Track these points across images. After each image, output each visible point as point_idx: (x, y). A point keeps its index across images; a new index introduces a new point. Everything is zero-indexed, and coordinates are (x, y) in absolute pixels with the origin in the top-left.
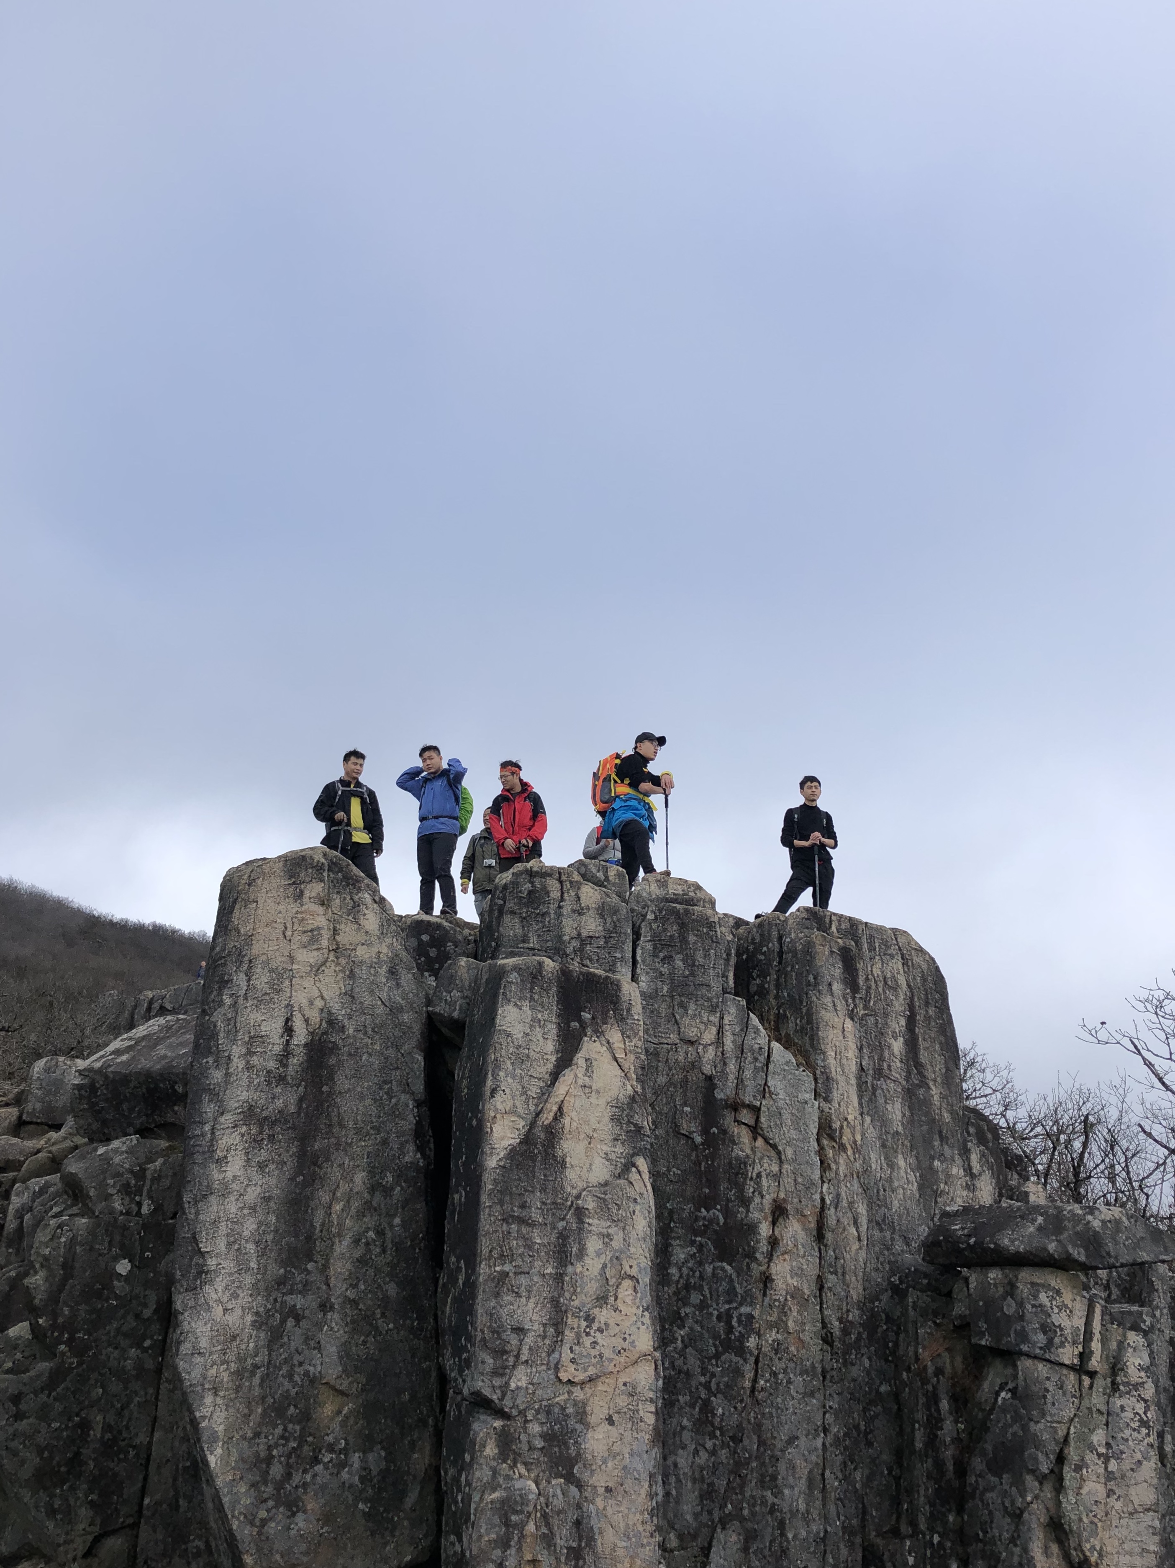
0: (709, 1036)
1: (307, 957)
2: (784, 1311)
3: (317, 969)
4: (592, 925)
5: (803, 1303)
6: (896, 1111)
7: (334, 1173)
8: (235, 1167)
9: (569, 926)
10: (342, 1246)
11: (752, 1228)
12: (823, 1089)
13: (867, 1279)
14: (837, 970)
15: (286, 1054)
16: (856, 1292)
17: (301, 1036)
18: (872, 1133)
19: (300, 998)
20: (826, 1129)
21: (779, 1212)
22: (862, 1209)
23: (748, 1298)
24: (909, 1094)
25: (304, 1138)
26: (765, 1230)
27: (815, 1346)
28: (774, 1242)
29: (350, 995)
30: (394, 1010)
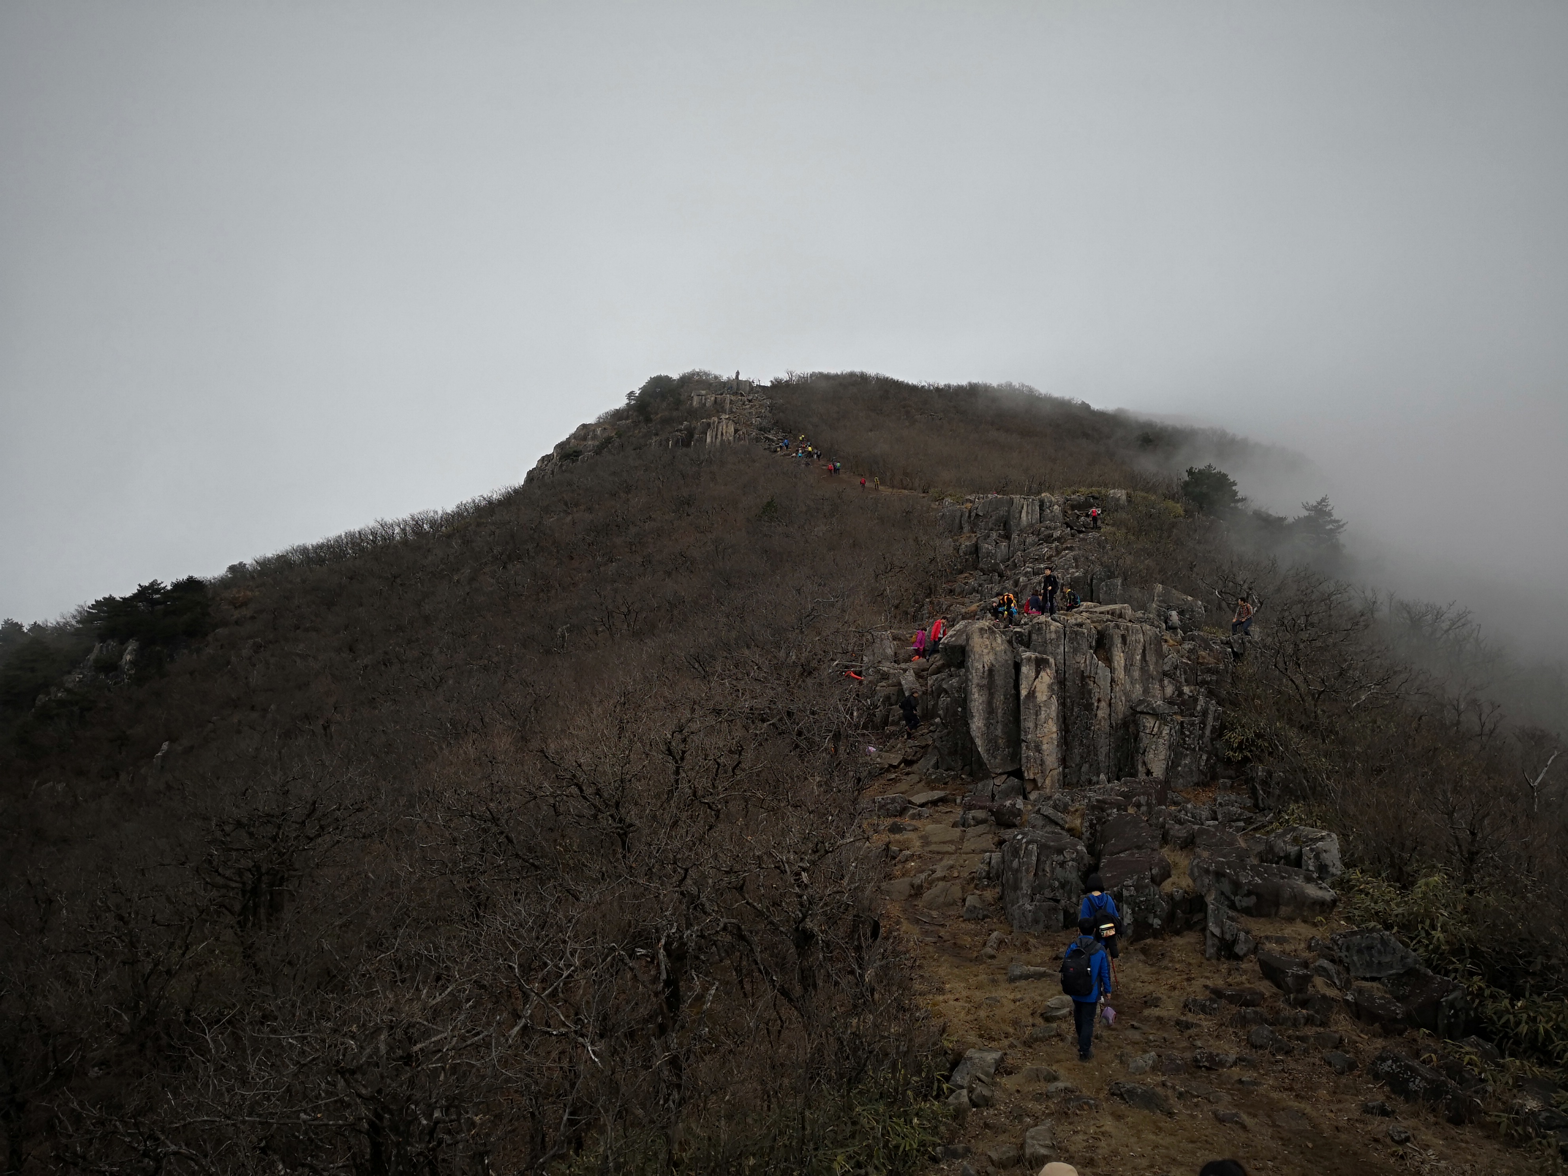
0: (1083, 661)
1: (986, 651)
2: (1100, 721)
3: (988, 653)
4: (1053, 636)
5: (1105, 720)
6: (1136, 674)
7: (996, 696)
8: (976, 696)
9: (1048, 636)
10: (1000, 711)
11: (1093, 704)
12: (1112, 670)
13: (1124, 713)
14: (1120, 640)
15: (984, 672)
16: (1121, 716)
17: (986, 668)
18: (1128, 680)
19: (985, 660)
20: (1113, 680)
21: (1099, 700)
22: (1123, 698)
23: (1092, 719)
24: (1142, 669)
25: (990, 689)
26: (1096, 704)
27: (1108, 729)
28: (1098, 707)
29: (996, 659)
30: (1007, 661)
